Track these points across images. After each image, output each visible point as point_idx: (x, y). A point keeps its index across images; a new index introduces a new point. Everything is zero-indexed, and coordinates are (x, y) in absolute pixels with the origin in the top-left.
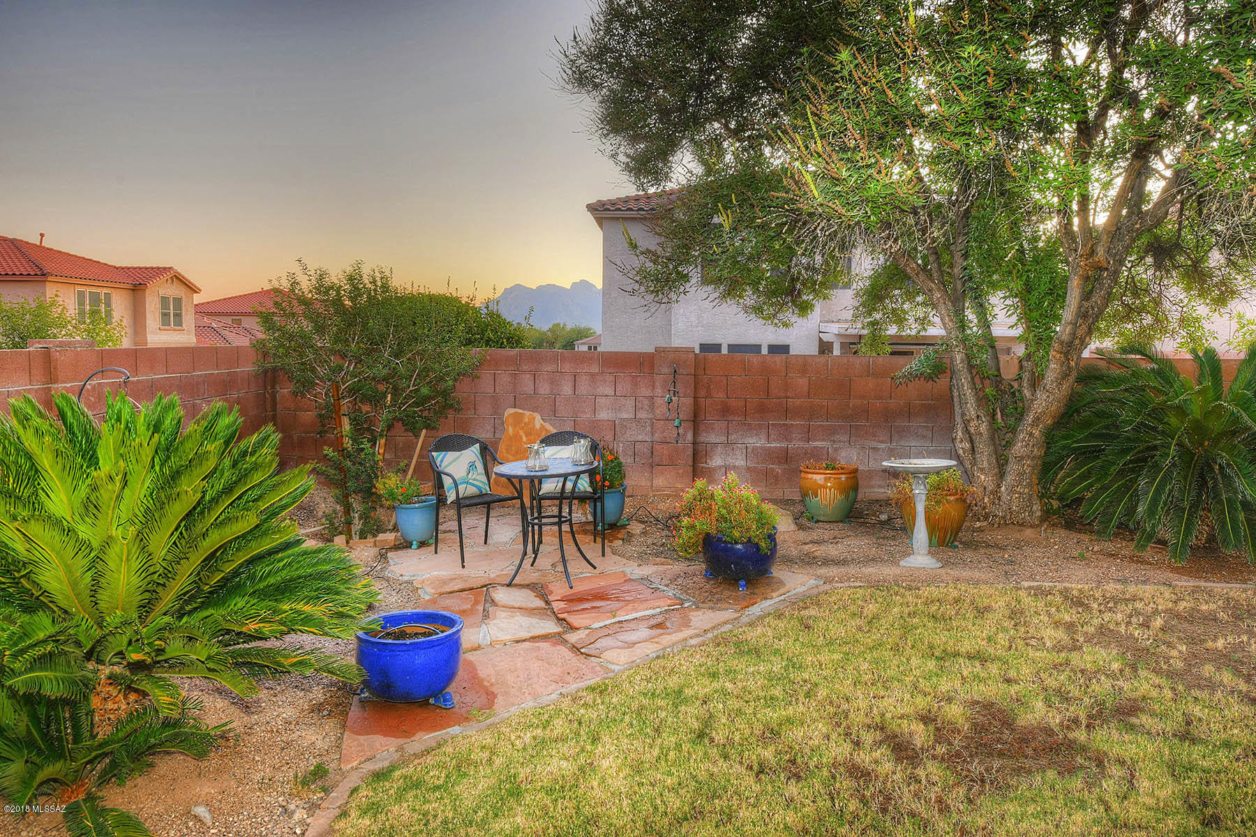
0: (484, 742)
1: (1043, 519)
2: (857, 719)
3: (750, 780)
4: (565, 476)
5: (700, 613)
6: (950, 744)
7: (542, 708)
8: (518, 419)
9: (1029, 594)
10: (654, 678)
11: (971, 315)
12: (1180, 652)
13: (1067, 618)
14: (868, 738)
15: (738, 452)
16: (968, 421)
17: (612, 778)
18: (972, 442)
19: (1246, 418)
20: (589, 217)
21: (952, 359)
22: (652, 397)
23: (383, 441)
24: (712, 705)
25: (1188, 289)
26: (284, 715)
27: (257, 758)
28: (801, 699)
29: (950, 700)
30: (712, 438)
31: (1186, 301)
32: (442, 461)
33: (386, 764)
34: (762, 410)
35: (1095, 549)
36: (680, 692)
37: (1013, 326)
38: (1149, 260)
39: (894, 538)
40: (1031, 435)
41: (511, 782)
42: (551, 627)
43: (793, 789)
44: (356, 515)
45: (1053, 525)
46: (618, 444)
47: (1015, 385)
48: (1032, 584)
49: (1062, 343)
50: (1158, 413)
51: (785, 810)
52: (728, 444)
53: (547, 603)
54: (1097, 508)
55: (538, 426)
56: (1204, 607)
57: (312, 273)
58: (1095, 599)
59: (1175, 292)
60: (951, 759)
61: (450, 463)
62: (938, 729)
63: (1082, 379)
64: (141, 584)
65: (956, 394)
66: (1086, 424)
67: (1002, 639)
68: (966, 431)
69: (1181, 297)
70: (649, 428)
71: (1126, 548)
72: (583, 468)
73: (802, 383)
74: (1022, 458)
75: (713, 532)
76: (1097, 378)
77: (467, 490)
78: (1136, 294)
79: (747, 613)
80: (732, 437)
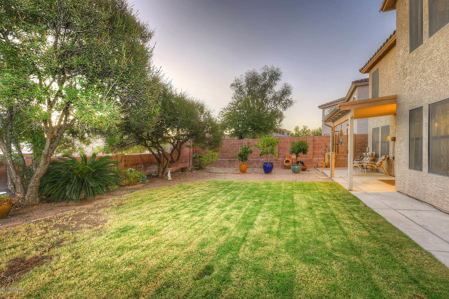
1: (40, 202)
9: (34, 223)
11: (13, 148)
12: (75, 224)
13: (45, 226)
16: (13, 179)
18: (14, 185)
19: (91, 169)
21: (6, 161)
25: (81, 141)
31: (80, 144)
35: (55, 206)
37: (29, 151)
38: (71, 135)
40: (35, 180)
45: (43, 203)
47: (31, 167)
48: (35, 220)
49: (45, 155)
50: (72, 170)
54: (56, 196)
56: (82, 212)
58: (54, 218)
59: (77, 142)
63: (51, 164)
65: (8, 172)
66: (52, 175)
67: (23, 239)
68: (12, 182)
71: (64, 203)
74: (32, 187)
76: (55, 163)
78: (67, 142)
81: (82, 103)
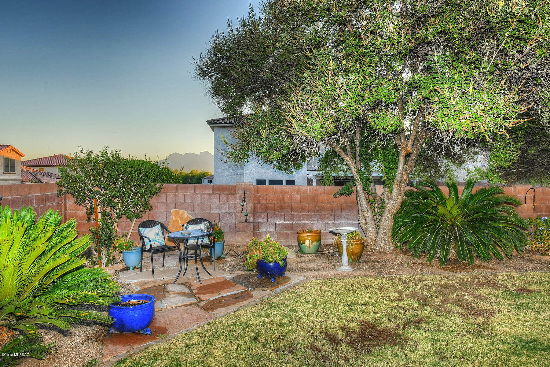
0: (165, 346)
1: (394, 250)
2: (317, 329)
3: (273, 354)
4: (198, 238)
5: (255, 292)
6: (351, 337)
7: (189, 332)
8: (177, 213)
9: (386, 280)
10: (236, 318)
12: (440, 299)
13: (400, 288)
14: (321, 337)
15: (272, 226)
16: (364, 212)
17: (218, 357)
18: (366, 220)
20: (208, 126)
22: (235, 204)
23: (116, 224)
24: (259, 327)
26: (76, 341)
27: (65, 359)
28: (295, 323)
29: (352, 321)
30: (261, 220)
32: (144, 232)
33: (123, 358)
34: (282, 208)
35: (413, 262)
36: (246, 323)
39: (335, 259)
40: (388, 217)
41: (176, 361)
42: (193, 300)
43: (290, 357)
44: (104, 256)
45: (398, 252)
46: (221, 223)
48: (388, 276)
49: (397, 180)
51: (287, 364)
52: (267, 222)
53: (191, 290)
54: (413, 246)
55: (186, 216)
56: (451, 282)
57: (85, 152)
58: (411, 281)
59: (443, 161)
60: (352, 342)
61: (148, 233)
62: (347, 332)
64: (17, 285)
65: (359, 201)
67: (374, 298)
68: (363, 216)
69: (445, 162)
70: (234, 217)
71: (425, 261)
72: (206, 234)
73: (298, 197)
74: (385, 226)
75: (261, 259)
77: (155, 244)
78: (428, 162)
79: (275, 291)
80: (270, 220)
81: (443, 97)
